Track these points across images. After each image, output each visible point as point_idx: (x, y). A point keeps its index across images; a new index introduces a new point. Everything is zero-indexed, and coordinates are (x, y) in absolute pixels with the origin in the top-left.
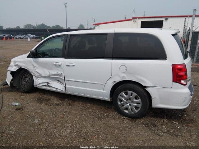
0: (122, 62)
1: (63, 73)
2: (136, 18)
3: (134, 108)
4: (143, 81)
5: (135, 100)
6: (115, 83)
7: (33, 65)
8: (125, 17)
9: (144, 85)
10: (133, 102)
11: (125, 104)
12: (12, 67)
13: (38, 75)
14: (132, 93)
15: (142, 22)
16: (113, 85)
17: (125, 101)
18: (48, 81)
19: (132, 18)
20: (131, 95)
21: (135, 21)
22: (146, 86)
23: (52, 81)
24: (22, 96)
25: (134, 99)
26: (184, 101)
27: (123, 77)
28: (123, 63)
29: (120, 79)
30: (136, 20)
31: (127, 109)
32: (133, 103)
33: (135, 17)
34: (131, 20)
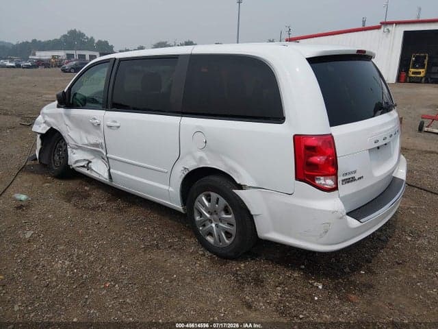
0: (197, 124)
1: (103, 141)
2: (391, 23)
3: (223, 235)
4: (235, 171)
5: (225, 216)
6: (187, 172)
7: (65, 124)
8: (364, 22)
9: (238, 182)
10: (221, 220)
11: (208, 222)
12: (39, 124)
13: (73, 143)
14: (218, 199)
15: (406, 33)
16: (184, 176)
17: (208, 215)
18: (89, 157)
19: (382, 23)
20: (217, 203)
21: (389, 31)
22: (242, 184)
23: (96, 157)
24: (48, 183)
25: (223, 213)
26: (326, 232)
27: (201, 159)
28: (197, 127)
29: (195, 164)
30: (390, 27)
31: (210, 234)
32: (221, 222)
33: (387, 20)
34: (378, 28)
